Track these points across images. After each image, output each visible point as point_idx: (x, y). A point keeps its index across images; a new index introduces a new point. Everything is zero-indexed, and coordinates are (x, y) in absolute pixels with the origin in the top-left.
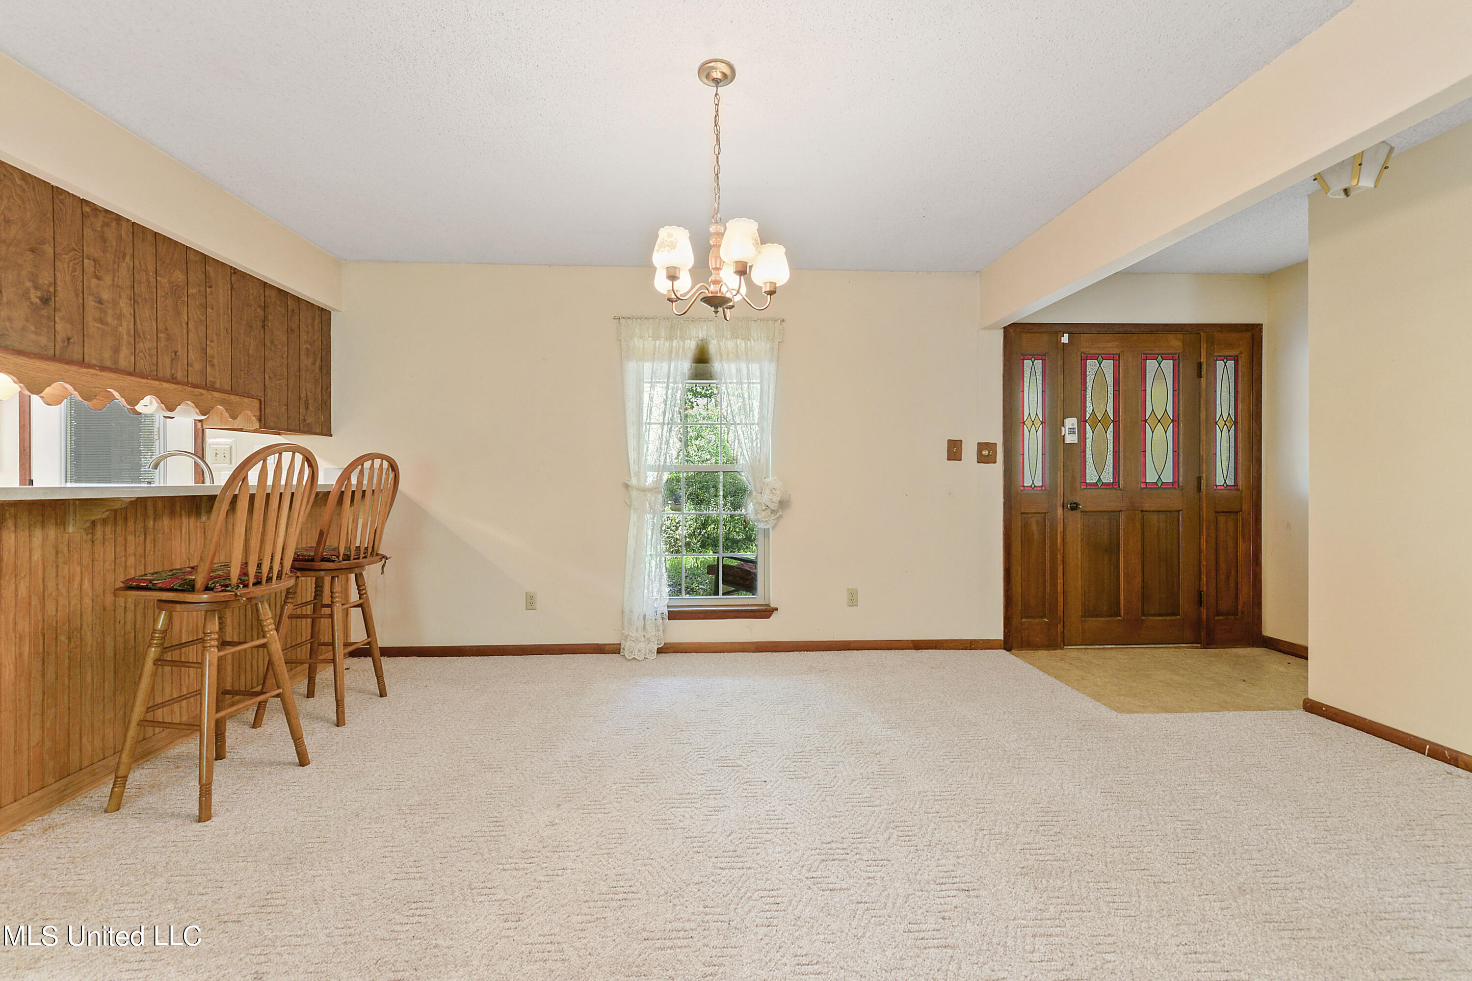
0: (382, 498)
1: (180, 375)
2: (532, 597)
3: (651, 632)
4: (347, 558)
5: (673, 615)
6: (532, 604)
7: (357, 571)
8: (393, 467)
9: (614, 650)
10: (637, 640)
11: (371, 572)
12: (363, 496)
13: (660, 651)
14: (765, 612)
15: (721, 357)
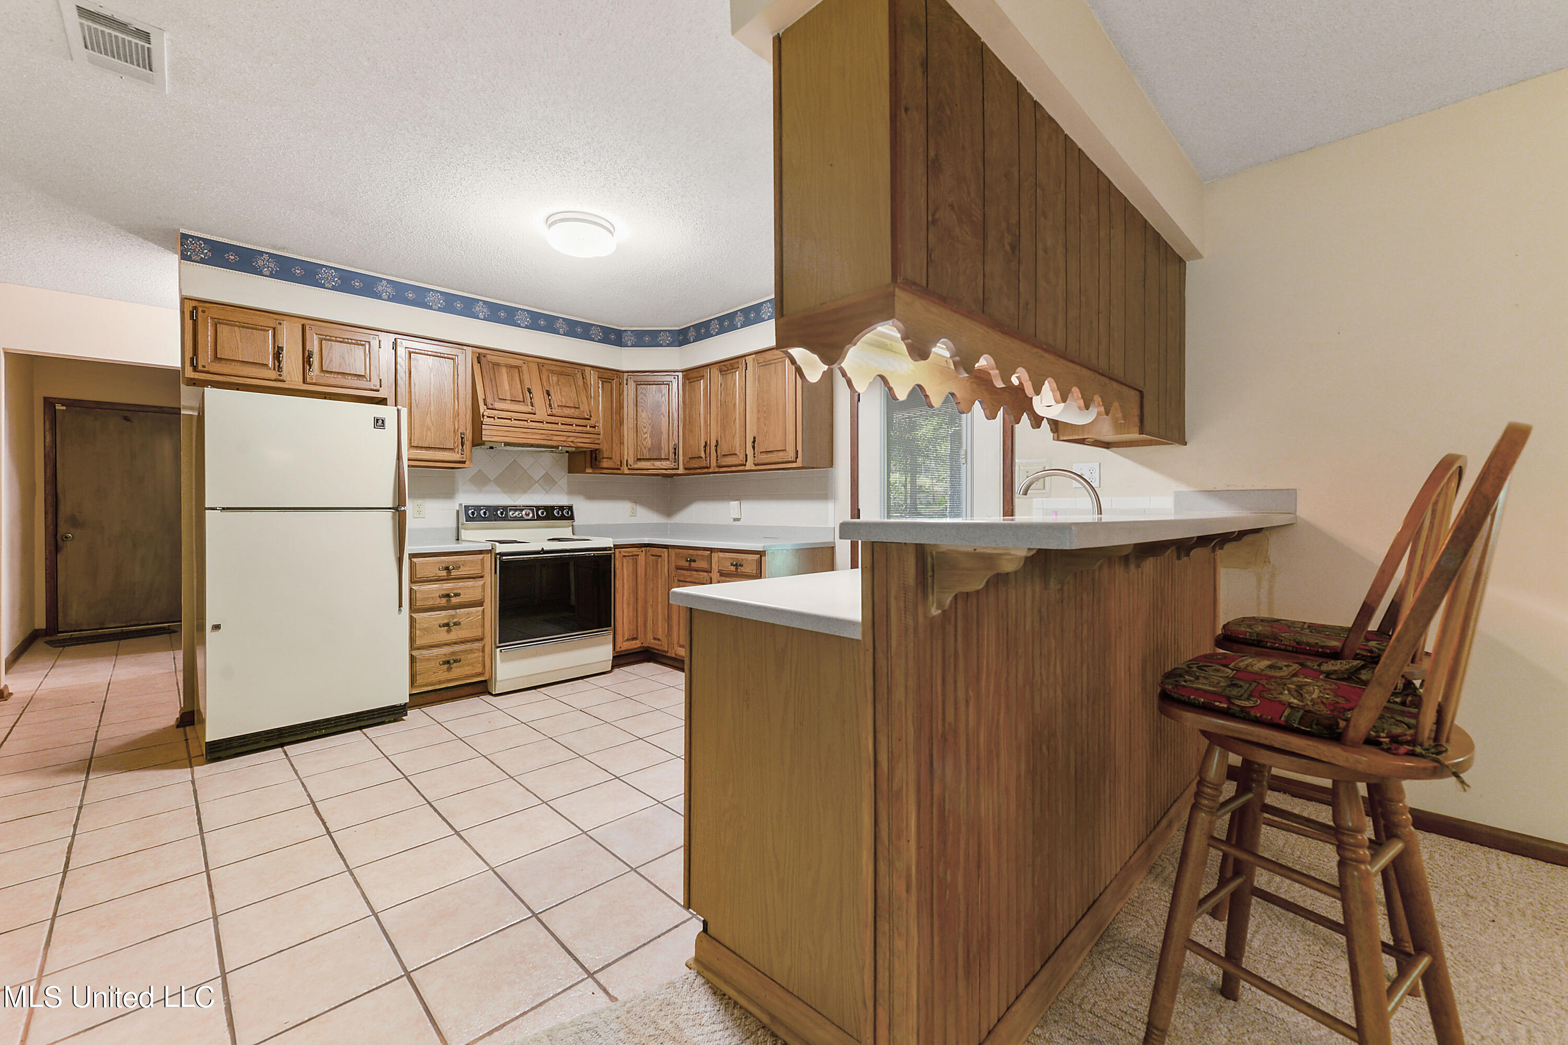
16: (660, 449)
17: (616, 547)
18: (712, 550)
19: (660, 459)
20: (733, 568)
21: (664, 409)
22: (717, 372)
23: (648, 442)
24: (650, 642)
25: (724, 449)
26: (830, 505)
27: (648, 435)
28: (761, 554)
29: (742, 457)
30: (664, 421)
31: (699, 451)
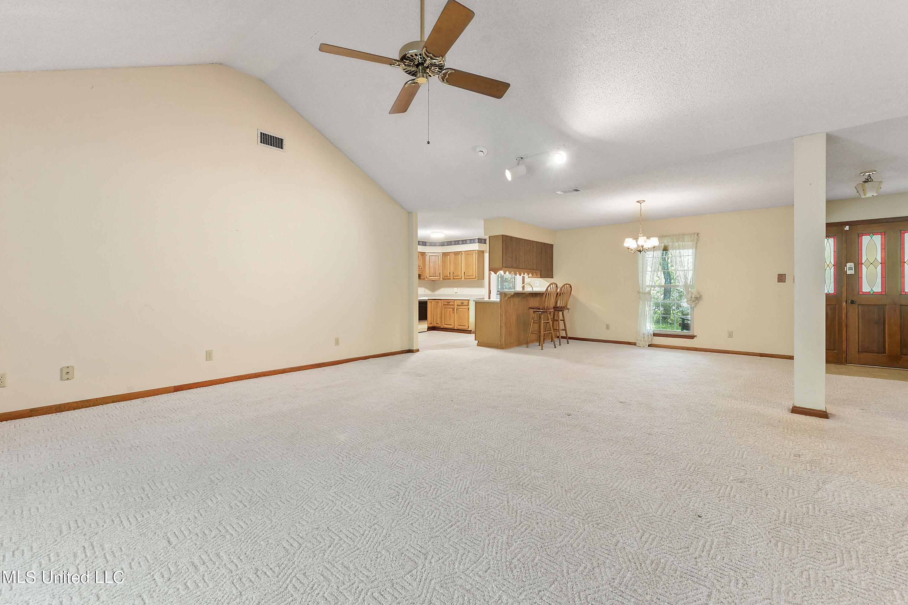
0: (569, 294)
1: (530, 268)
2: (608, 326)
3: (646, 339)
4: (561, 308)
5: (655, 335)
6: (608, 328)
7: (563, 311)
8: (571, 287)
9: (634, 344)
10: (641, 341)
11: (566, 312)
12: (560, 295)
13: (649, 346)
14: (692, 337)
15: (673, 248)
16: (436, 274)
17: (428, 299)
18: (454, 300)
19: (436, 276)
20: (461, 304)
21: (437, 263)
22: (453, 254)
23: (433, 272)
24: (435, 325)
25: (455, 274)
26: (483, 289)
27: (432, 270)
28: (469, 300)
29: (461, 277)
30: (437, 266)
31: (448, 274)
